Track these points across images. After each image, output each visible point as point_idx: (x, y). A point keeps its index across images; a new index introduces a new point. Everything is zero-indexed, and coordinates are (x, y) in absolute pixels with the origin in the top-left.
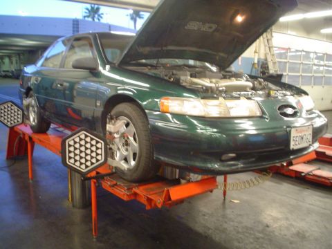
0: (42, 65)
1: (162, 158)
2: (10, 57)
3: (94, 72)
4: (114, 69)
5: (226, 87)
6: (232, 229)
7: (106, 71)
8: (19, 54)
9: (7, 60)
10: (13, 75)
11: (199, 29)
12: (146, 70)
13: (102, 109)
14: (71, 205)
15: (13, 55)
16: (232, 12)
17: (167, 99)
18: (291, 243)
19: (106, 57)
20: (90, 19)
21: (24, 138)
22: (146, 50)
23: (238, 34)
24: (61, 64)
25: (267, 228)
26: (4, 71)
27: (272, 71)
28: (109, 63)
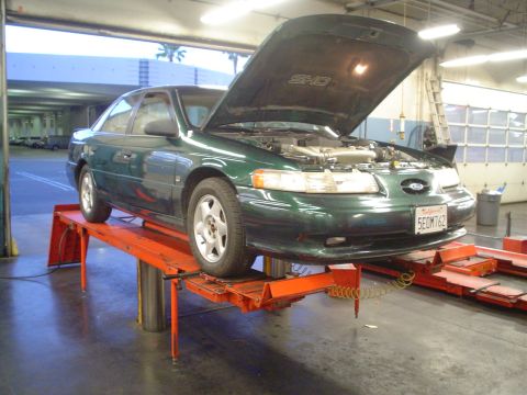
0: (101, 130)
1: (256, 244)
2: (41, 116)
3: (172, 140)
4: (198, 135)
5: (338, 157)
6: (362, 361)
7: (187, 138)
8: (56, 113)
9: (36, 121)
10: (46, 144)
11: (307, 84)
12: (238, 137)
13: (182, 187)
14: (141, 328)
15: (47, 113)
16: (349, 62)
17: (262, 172)
18: (441, 380)
19: (188, 120)
20: (166, 59)
21: (76, 230)
22: (240, 111)
23: (361, 88)
24: (128, 128)
25: (411, 361)
26: (32, 138)
27: (441, 140)
28: (192, 127)
